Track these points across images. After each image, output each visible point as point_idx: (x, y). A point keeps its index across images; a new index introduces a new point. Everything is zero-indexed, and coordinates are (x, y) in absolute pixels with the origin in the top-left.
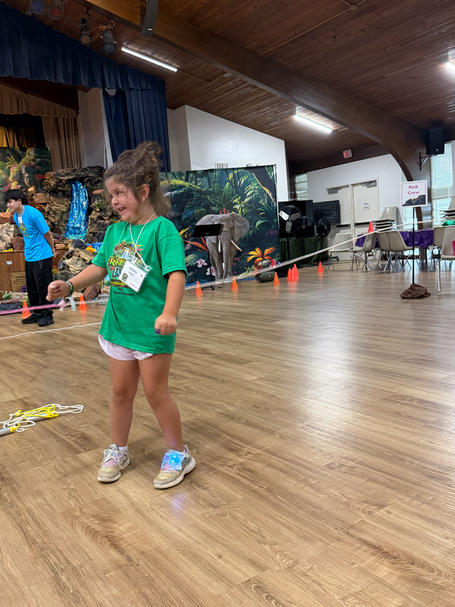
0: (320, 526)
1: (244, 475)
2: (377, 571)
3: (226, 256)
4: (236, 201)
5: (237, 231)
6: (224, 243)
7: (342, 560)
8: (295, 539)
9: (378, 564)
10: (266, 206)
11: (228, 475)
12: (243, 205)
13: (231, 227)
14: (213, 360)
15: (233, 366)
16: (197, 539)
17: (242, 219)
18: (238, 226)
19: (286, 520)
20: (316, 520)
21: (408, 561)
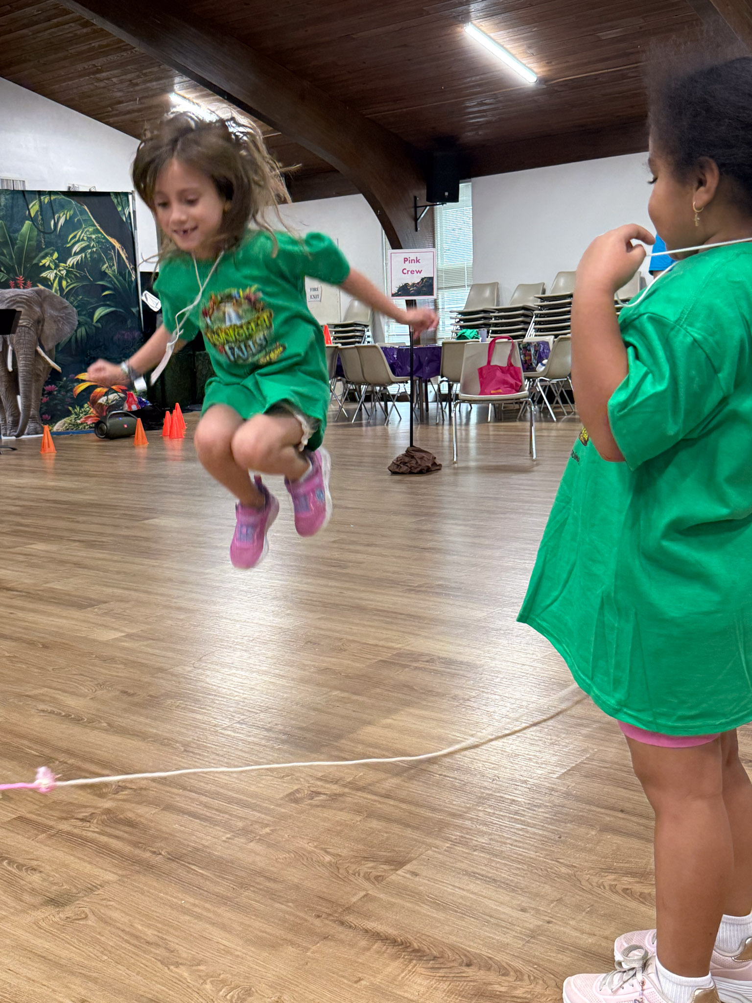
0: (287, 916)
1: (117, 833)
2: (406, 988)
3: (24, 380)
4: (46, 261)
5: (49, 329)
6: (22, 352)
7: (337, 974)
8: (239, 948)
9: (406, 975)
10: (114, 276)
11: (81, 837)
12: (64, 272)
13: (36, 318)
14: (18, 602)
15: (64, 613)
16: (28, 975)
17: (62, 303)
18: (52, 316)
19: (214, 913)
20: (277, 905)
21: (460, 960)
